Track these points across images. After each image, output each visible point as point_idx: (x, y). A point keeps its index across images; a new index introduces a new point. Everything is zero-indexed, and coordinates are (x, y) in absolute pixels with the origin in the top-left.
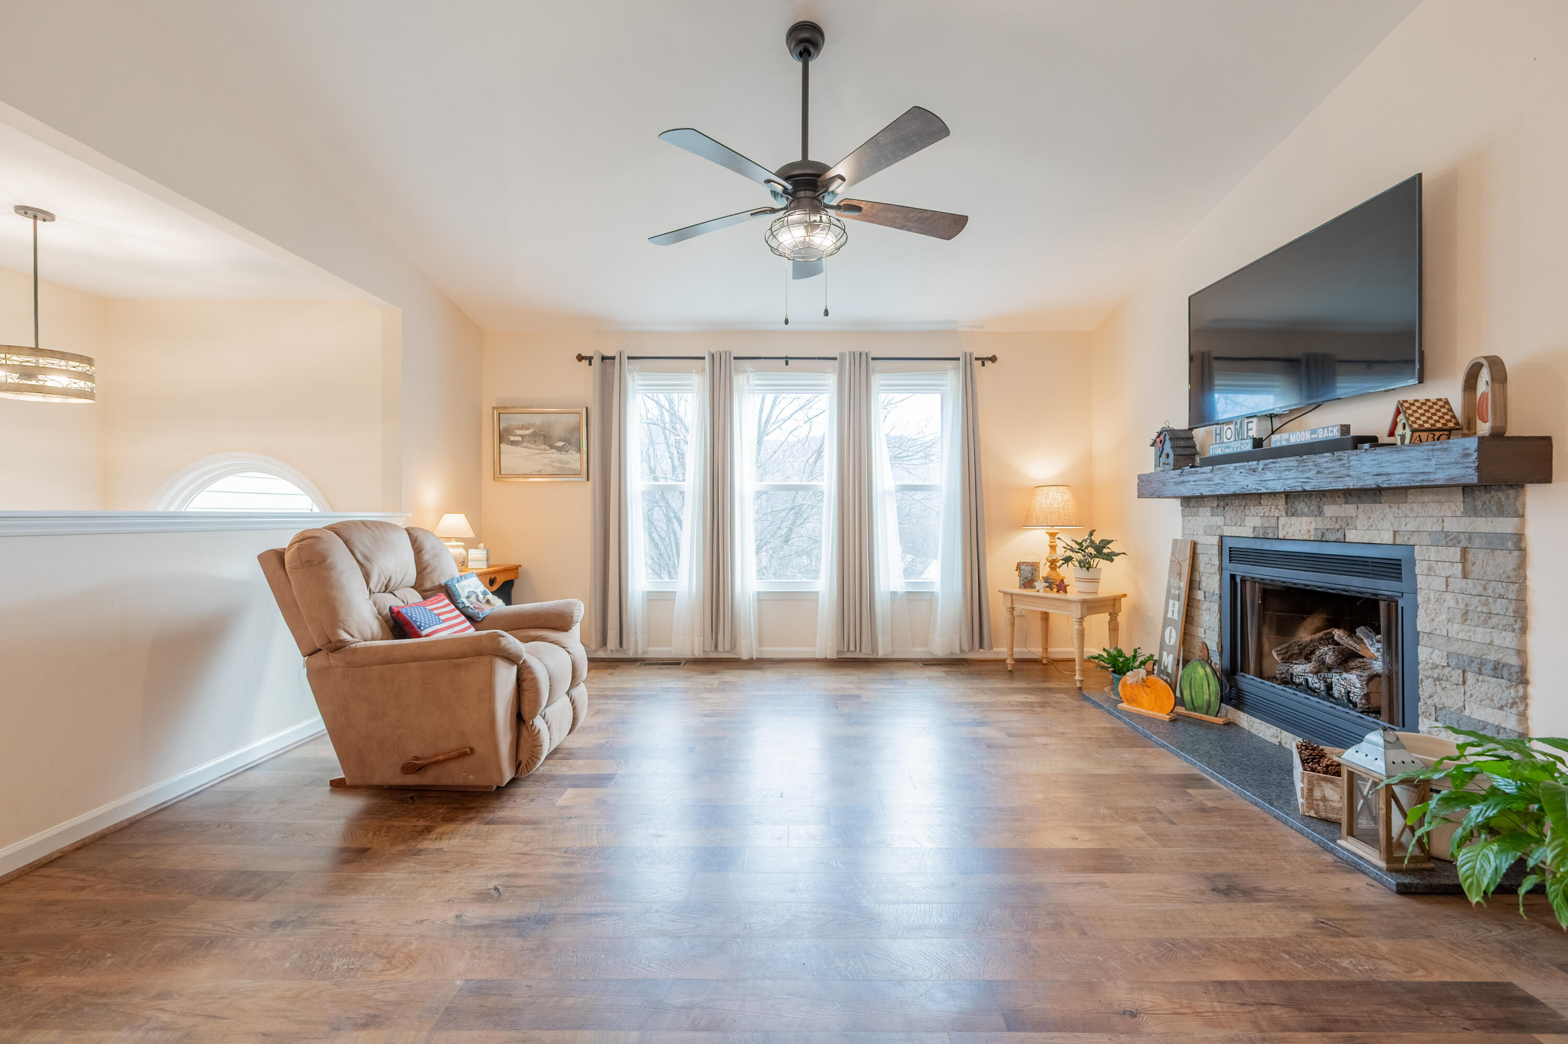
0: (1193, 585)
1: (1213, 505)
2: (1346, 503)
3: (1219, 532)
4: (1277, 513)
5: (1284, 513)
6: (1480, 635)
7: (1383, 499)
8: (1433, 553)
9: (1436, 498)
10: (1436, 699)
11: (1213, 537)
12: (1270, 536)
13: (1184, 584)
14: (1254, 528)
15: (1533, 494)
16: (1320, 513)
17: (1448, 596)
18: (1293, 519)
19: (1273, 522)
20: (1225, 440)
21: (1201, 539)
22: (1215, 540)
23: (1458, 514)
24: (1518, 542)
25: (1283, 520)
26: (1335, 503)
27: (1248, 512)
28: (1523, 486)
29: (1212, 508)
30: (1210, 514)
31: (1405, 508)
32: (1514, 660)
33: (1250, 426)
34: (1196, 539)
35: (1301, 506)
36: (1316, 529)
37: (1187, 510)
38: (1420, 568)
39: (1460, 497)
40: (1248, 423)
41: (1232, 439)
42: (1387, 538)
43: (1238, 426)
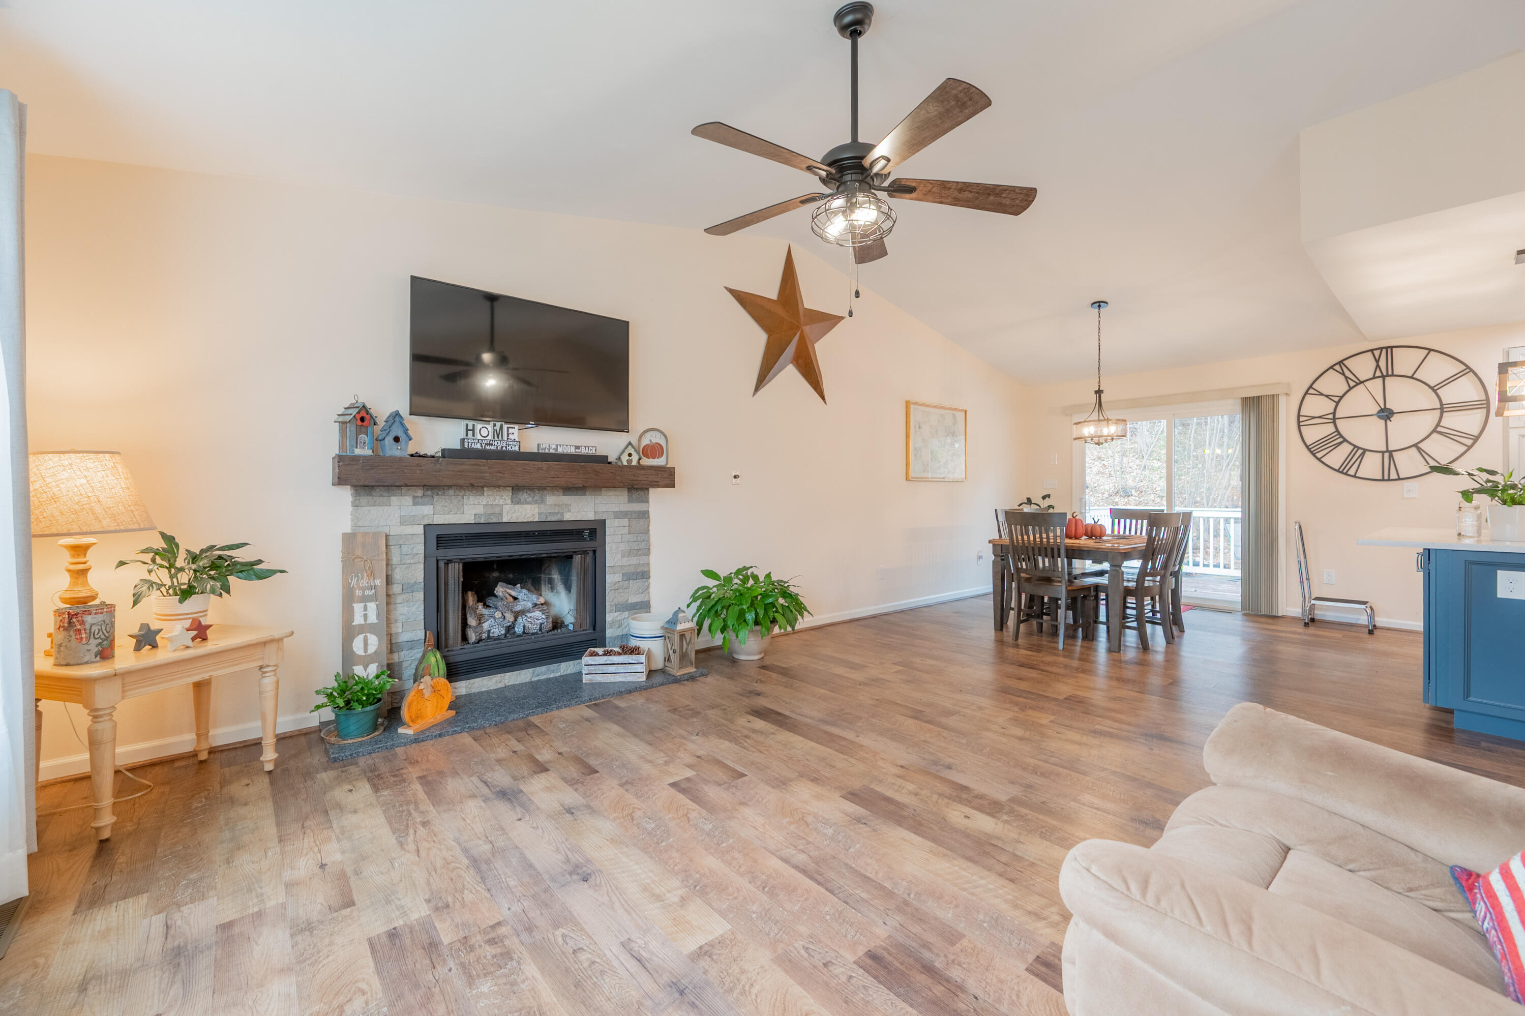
0: (389, 581)
1: (416, 495)
2: (564, 495)
3: (427, 522)
4: (501, 502)
5: (509, 501)
6: (634, 561)
7: (588, 493)
8: (617, 522)
9: (616, 493)
10: (615, 600)
11: (415, 527)
12: (495, 520)
13: (380, 582)
14: (475, 515)
15: (656, 495)
16: (543, 501)
17: (622, 545)
18: (517, 507)
19: (497, 510)
20: (479, 437)
21: (396, 530)
22: (420, 530)
23: (626, 501)
24: (645, 515)
25: (506, 508)
26: (554, 495)
27: (466, 501)
28: (648, 489)
29: (414, 497)
30: (411, 503)
31: (600, 498)
32: (646, 569)
33: (511, 431)
34: (387, 530)
35: (524, 496)
36: (540, 514)
37: (364, 500)
38: (608, 531)
39: (626, 492)
40: (508, 428)
41: (489, 438)
42: (591, 517)
43: (498, 428)
